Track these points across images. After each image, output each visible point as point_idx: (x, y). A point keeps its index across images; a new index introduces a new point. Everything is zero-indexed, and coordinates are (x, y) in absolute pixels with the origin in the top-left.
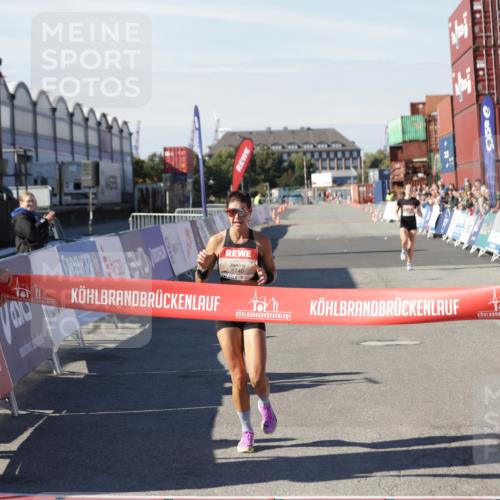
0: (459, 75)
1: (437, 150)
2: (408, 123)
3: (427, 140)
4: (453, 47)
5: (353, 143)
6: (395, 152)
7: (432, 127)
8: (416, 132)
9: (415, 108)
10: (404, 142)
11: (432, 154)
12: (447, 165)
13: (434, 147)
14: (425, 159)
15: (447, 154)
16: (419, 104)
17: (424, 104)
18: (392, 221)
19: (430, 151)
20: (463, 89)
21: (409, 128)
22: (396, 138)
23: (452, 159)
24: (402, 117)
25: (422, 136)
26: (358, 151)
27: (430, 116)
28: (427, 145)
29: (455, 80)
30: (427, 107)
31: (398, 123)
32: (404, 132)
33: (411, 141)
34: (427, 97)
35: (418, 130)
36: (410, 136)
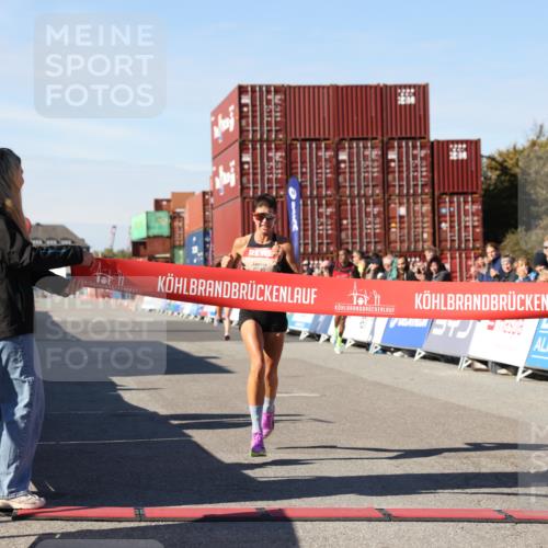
0: (221, 168)
1: (181, 247)
2: (153, 218)
3: (171, 237)
4: (215, 141)
5: (83, 240)
6: (138, 246)
7: (176, 224)
8: (161, 227)
9: (158, 205)
10: (149, 237)
11: (176, 250)
12: (195, 261)
13: (177, 243)
14: (168, 255)
15: (195, 250)
16: (162, 200)
17: (168, 201)
18: (151, 310)
19: (173, 247)
20: (226, 182)
21: (152, 224)
22: (140, 233)
23: (202, 254)
24: (147, 213)
25: (166, 232)
26: (88, 248)
27: (174, 213)
28: (171, 241)
29: (216, 174)
30: (172, 203)
31: (143, 218)
32: (148, 228)
33: (155, 237)
34: (174, 194)
35: (162, 226)
36: (155, 232)
